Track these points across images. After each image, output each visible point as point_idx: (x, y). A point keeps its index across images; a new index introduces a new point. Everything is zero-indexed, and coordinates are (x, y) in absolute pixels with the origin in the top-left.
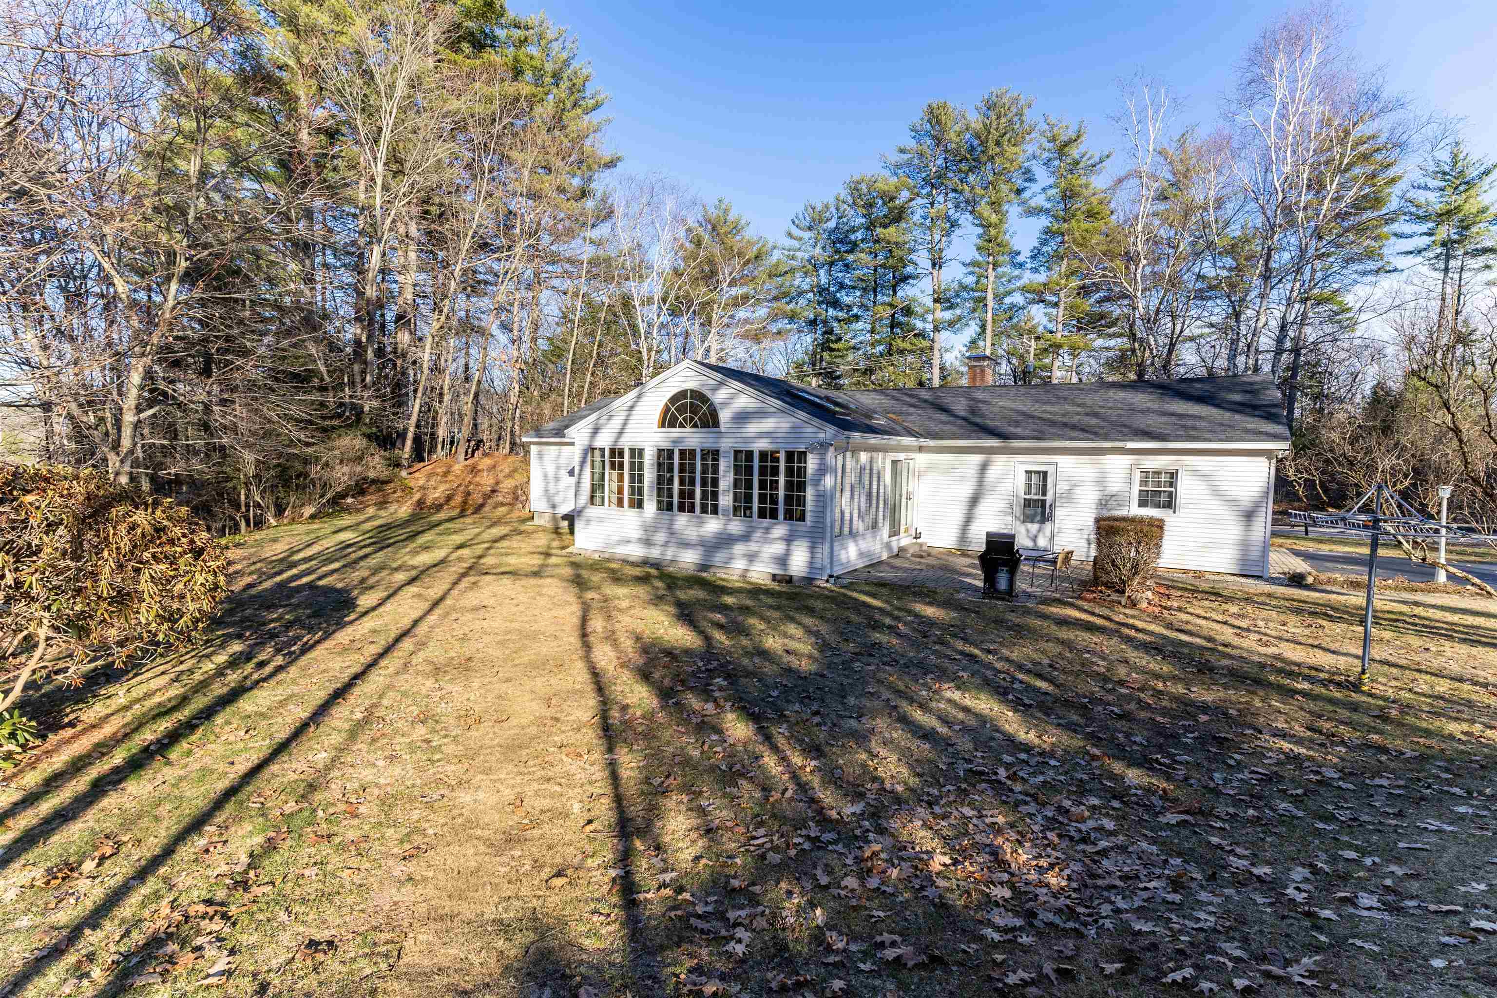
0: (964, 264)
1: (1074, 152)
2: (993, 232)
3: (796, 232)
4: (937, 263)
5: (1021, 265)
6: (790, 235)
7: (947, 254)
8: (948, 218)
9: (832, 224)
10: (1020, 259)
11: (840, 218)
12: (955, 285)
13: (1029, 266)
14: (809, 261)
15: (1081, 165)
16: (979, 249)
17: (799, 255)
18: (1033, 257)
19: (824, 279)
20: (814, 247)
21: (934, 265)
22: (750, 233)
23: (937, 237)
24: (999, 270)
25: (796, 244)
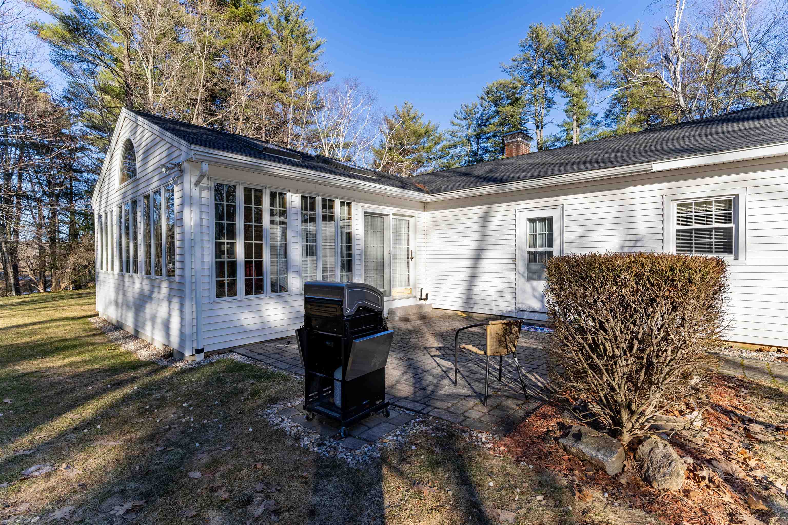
0: (559, 126)
1: (632, 44)
2: (575, 100)
3: (456, 121)
4: (539, 125)
5: (598, 123)
6: (453, 123)
7: (546, 120)
8: (545, 97)
9: (478, 115)
10: (597, 119)
11: (484, 111)
12: (553, 138)
13: (604, 123)
14: (465, 137)
15: (638, 51)
16: (566, 111)
17: (459, 134)
18: (607, 117)
19: (474, 148)
20: (468, 129)
21: (537, 127)
22: (424, 121)
23: (538, 109)
24: (583, 127)
25: (457, 128)
